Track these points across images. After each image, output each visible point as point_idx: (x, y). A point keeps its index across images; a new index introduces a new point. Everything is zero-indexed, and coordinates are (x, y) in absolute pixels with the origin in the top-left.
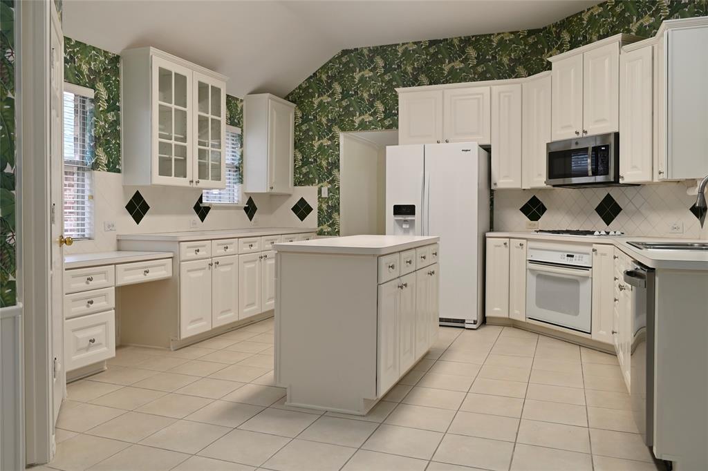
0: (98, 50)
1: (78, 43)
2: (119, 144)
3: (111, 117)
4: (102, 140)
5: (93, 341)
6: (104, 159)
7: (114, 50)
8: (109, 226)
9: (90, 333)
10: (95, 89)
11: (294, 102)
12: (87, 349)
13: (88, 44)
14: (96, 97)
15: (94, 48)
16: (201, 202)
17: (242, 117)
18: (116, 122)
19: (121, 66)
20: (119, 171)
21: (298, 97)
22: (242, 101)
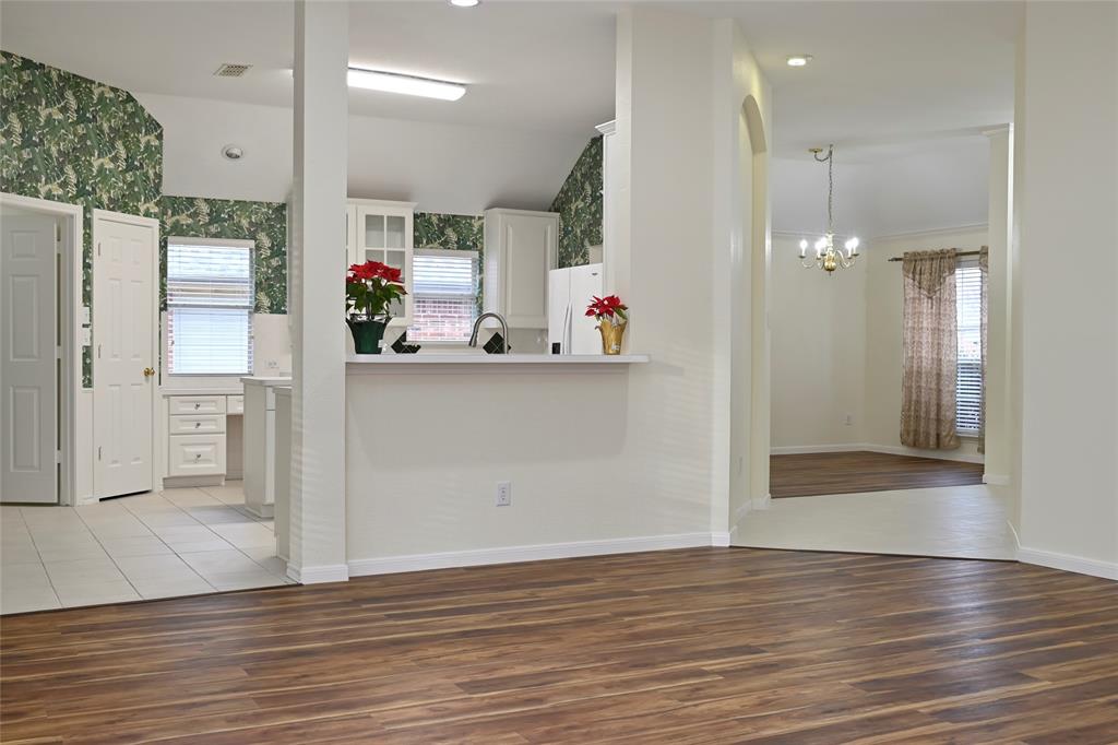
0: (260, 204)
1: (237, 202)
2: (285, 287)
3: (275, 262)
4: (264, 285)
5: (199, 456)
6: (266, 302)
7: (278, 200)
8: (270, 364)
9: (199, 450)
10: (256, 240)
11: (556, 210)
12: (196, 462)
13: (248, 200)
14: (257, 246)
15: (255, 203)
16: (405, 341)
17: (482, 237)
18: (283, 266)
19: (286, 213)
20: (285, 312)
21: (559, 206)
22: (480, 218)
